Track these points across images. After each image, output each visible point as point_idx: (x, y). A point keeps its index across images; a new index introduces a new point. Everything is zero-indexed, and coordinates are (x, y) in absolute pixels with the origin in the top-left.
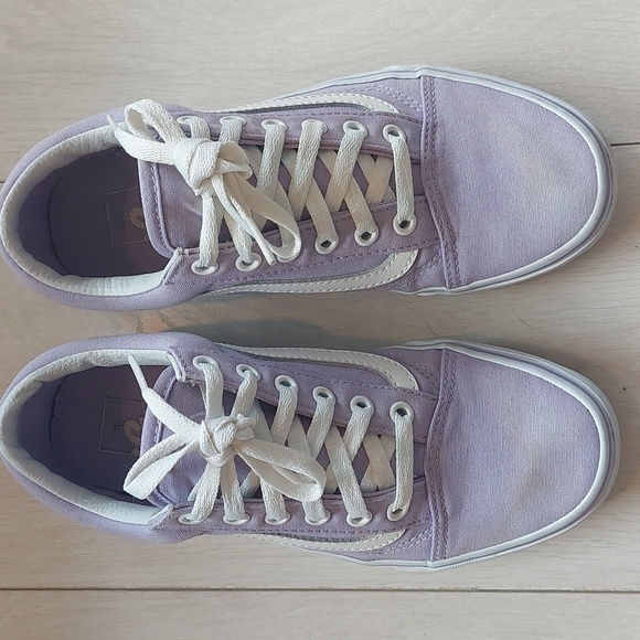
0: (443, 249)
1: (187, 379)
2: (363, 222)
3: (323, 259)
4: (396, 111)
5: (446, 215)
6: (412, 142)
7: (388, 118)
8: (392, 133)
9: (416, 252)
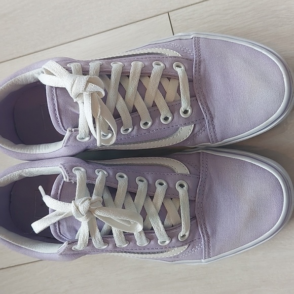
0: (207, 124)
1: (70, 180)
2: (164, 112)
3: (145, 132)
4: (180, 56)
5: (207, 106)
6: (188, 71)
7: (176, 59)
8: (178, 66)
9: (193, 125)
